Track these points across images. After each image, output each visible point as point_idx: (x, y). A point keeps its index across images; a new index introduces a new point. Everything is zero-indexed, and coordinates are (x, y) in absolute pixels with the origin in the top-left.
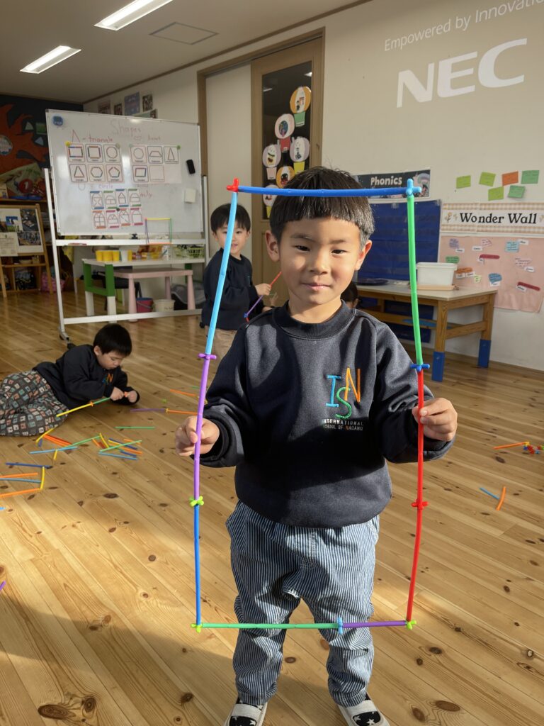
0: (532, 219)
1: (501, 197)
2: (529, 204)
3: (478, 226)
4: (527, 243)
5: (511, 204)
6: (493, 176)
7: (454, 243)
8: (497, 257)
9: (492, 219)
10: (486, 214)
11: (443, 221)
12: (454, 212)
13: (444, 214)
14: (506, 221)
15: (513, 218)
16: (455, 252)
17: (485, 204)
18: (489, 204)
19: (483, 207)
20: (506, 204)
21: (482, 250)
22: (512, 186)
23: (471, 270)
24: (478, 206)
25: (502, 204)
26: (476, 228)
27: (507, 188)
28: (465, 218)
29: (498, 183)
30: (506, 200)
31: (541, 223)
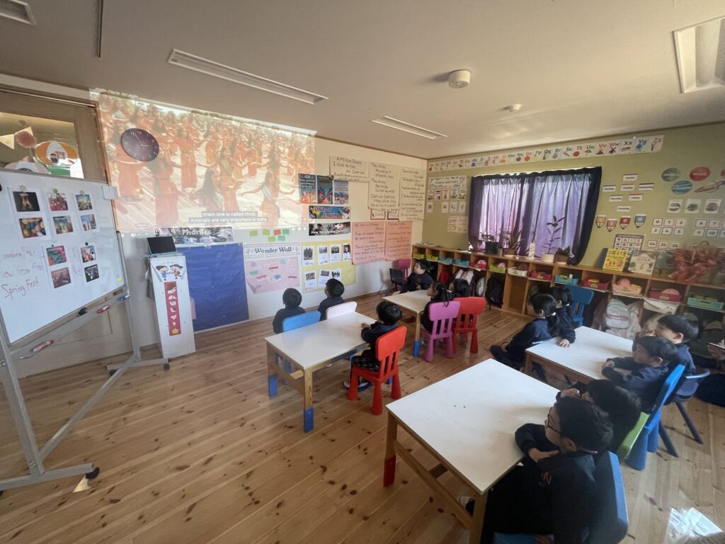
0: (289, 249)
1: (274, 240)
2: (287, 243)
3: (265, 255)
4: (289, 260)
5: (279, 243)
6: (269, 231)
7: (254, 264)
8: (277, 268)
9: (271, 251)
10: (269, 249)
11: (245, 254)
12: (251, 249)
13: (245, 250)
14: (278, 251)
15: (282, 250)
16: (255, 269)
17: (267, 244)
18: (269, 244)
21: (270, 266)
22: (279, 237)
23: (265, 276)
24: (264, 245)
25: (275, 244)
27: (277, 237)
28: (257, 251)
29: (272, 234)
30: (277, 242)
31: (294, 251)
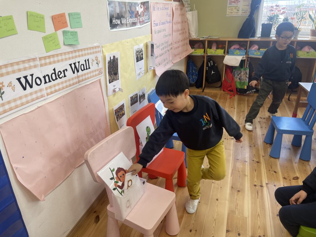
2: (82, 50)
3: (46, 89)
5: (69, 53)
6: (42, 17)
9: (57, 75)
17: (45, 58)
18: (49, 57)
19: (43, 62)
20: (65, 53)
24: (38, 63)
25: (61, 54)
26: (44, 92)
27: (60, 32)
31: (93, 67)
